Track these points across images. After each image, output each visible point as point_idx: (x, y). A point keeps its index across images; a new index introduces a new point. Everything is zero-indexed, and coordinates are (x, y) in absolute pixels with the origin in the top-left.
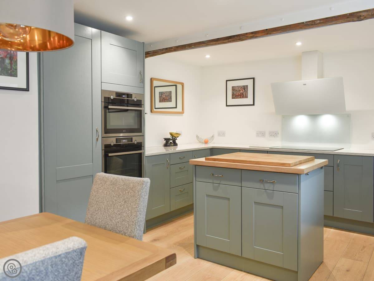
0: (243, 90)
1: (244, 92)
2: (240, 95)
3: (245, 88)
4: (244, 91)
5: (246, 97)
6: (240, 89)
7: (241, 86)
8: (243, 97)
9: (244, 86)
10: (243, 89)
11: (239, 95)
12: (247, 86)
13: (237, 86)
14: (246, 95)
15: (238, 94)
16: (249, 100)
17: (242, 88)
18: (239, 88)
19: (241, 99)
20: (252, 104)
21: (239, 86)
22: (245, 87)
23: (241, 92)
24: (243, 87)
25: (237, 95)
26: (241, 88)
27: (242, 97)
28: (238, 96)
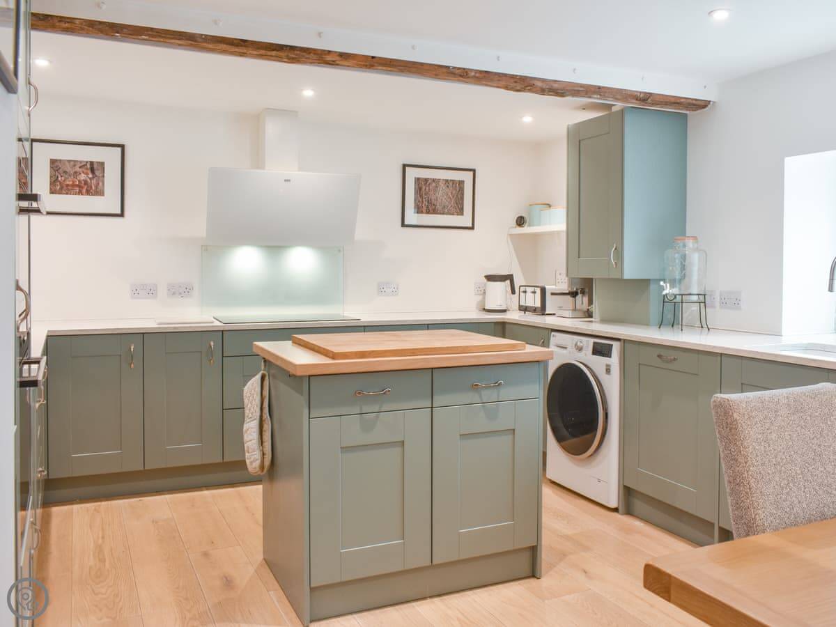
0: (87, 174)
1: (90, 179)
2: (79, 186)
3: (95, 168)
4: (91, 176)
5: (100, 192)
6: (77, 169)
7: (81, 162)
8: (88, 193)
9: (92, 163)
10: (89, 172)
11: (74, 185)
12: (102, 164)
13: (69, 161)
14: (96, 187)
15: (71, 183)
16: (108, 202)
17: (87, 169)
18: (75, 166)
19: (81, 196)
20: (119, 212)
21: (75, 161)
22: (95, 166)
23: (83, 177)
24: (89, 166)
25: (68, 185)
26: (80, 167)
27: (84, 191)
28: (70, 188)
